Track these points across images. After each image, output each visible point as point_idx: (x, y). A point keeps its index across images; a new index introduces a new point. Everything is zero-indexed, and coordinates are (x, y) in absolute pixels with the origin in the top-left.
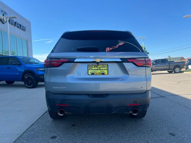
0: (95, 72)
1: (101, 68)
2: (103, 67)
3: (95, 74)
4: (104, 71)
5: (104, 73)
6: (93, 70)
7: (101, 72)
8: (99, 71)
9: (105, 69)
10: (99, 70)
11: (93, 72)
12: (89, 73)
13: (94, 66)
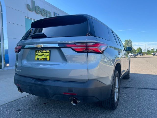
0: (40, 58)
1: (45, 54)
2: (47, 53)
3: (40, 59)
4: (46, 57)
5: (47, 59)
6: (39, 55)
7: (44, 58)
8: (43, 57)
9: (47, 55)
10: (43, 55)
11: (39, 58)
12: (36, 59)
13: (39, 52)
